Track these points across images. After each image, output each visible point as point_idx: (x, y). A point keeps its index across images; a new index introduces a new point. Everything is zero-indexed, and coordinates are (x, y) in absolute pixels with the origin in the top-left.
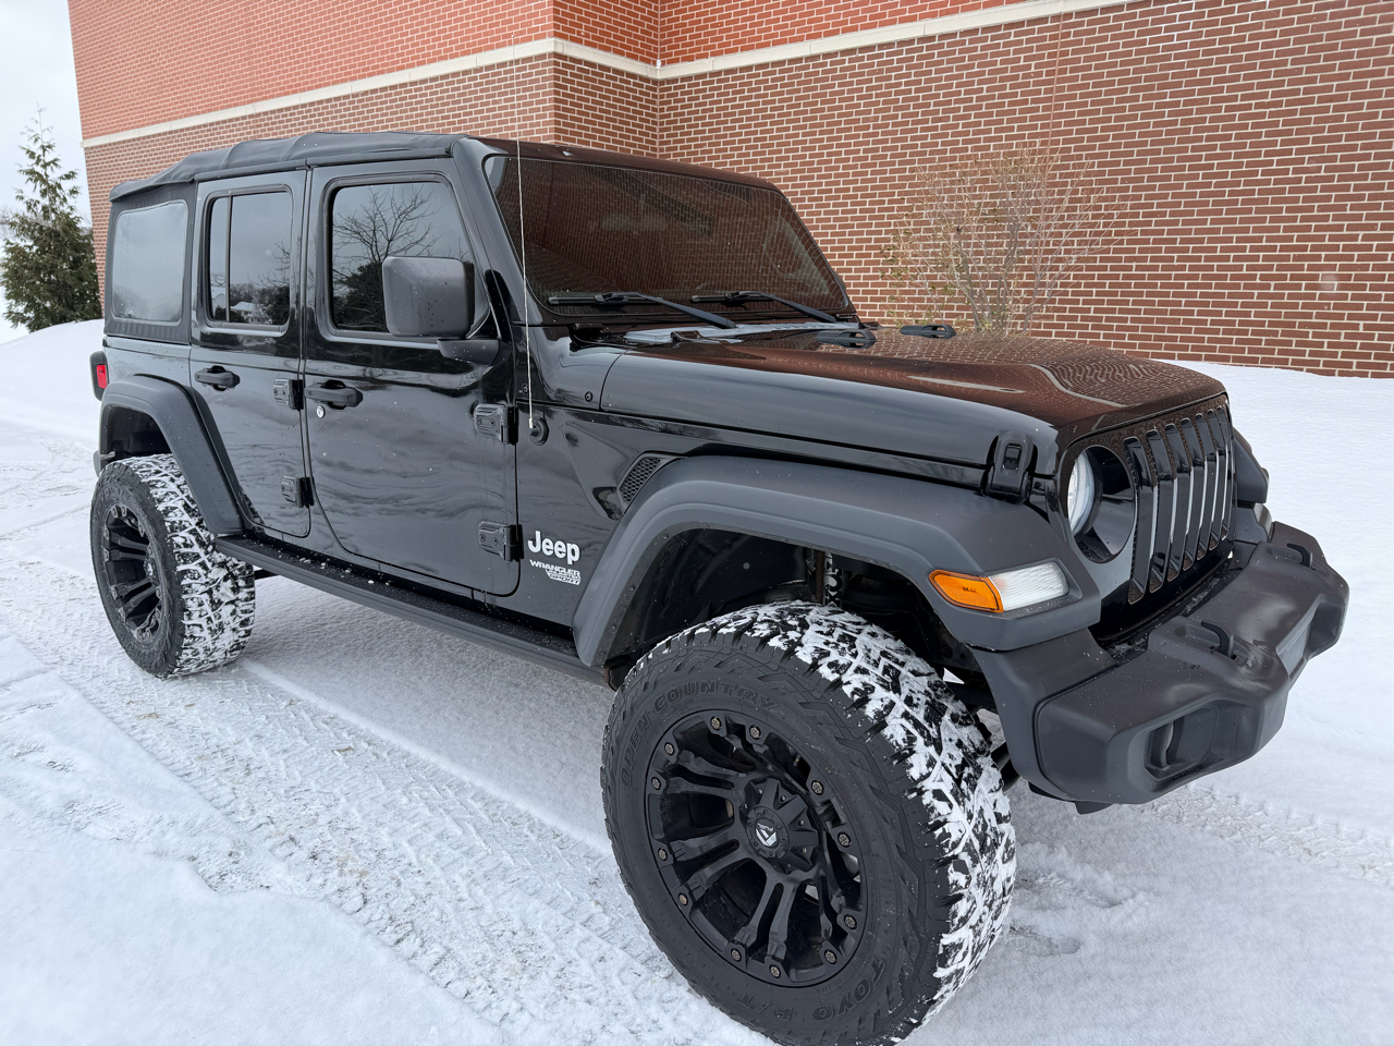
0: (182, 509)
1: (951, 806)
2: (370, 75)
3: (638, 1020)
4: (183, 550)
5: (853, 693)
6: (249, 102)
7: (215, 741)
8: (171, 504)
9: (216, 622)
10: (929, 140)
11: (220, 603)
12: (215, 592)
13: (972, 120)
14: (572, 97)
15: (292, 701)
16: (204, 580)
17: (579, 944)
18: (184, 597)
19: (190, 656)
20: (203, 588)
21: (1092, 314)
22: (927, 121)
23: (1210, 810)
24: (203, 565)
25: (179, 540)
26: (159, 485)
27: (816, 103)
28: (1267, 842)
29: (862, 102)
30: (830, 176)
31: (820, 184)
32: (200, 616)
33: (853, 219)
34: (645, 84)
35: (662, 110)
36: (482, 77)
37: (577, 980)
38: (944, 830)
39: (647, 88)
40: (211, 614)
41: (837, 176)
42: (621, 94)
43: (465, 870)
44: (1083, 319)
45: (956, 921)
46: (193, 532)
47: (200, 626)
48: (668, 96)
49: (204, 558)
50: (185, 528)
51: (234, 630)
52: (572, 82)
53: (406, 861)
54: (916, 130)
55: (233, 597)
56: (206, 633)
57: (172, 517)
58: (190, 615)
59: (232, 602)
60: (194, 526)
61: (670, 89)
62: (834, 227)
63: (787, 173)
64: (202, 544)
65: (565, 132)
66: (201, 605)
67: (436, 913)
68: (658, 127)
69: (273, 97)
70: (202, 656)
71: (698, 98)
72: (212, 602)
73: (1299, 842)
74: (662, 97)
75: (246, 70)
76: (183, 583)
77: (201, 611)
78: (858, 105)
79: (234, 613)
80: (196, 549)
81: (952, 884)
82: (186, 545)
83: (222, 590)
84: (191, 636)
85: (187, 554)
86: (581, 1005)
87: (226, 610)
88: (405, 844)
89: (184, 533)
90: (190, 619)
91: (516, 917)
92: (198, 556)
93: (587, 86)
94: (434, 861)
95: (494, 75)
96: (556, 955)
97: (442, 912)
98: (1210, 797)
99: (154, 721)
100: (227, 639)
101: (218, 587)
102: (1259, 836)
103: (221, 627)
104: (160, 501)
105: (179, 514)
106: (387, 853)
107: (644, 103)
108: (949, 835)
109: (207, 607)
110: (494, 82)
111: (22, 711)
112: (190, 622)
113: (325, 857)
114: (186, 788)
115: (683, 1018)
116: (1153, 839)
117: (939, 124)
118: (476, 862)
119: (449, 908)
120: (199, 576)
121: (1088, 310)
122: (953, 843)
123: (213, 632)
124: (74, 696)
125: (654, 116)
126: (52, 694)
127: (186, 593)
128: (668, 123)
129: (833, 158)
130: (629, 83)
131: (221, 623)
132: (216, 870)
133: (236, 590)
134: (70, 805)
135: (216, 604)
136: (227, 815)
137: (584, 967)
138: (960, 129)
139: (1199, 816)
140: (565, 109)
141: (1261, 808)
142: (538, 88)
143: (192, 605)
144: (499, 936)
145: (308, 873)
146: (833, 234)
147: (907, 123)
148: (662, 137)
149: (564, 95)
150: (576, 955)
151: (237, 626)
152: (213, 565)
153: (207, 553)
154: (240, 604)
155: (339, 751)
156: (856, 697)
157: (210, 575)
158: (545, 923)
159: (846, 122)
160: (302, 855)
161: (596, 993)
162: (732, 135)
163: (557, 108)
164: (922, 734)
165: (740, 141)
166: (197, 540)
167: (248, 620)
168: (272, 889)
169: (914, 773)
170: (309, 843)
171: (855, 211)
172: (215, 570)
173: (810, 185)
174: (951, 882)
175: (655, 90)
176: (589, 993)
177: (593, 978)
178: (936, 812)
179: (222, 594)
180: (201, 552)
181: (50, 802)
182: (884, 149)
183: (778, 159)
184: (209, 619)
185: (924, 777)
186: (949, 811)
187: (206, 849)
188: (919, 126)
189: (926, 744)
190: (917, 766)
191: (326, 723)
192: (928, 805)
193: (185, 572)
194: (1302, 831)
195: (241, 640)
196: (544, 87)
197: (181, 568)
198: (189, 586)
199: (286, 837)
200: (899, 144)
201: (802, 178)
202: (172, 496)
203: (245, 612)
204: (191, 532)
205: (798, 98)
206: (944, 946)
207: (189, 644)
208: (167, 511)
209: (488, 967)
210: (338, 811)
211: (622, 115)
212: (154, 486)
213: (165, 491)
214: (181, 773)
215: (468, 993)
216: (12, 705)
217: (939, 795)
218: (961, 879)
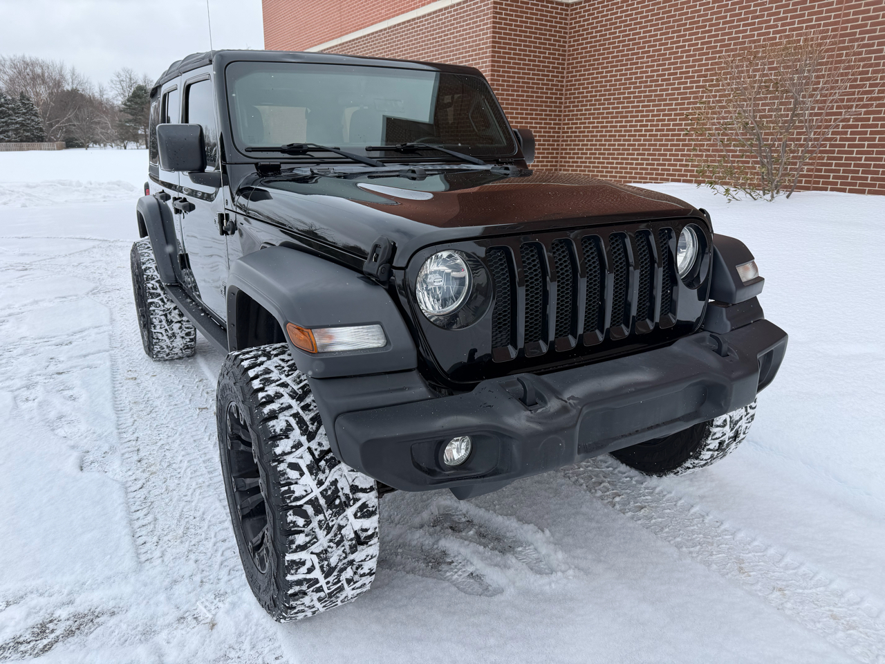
0: (155, 269)
1: (302, 474)
2: (398, 15)
3: (211, 577)
4: (152, 291)
5: (263, 398)
6: (340, 36)
7: (149, 395)
8: (149, 266)
9: (170, 332)
10: (748, 33)
11: (172, 322)
12: (168, 315)
13: (781, 15)
14: (506, 19)
15: (202, 379)
16: (163, 308)
17: (220, 530)
18: (151, 316)
19: (159, 350)
20: (161, 313)
21: (863, 162)
22: (748, 19)
23: (692, 528)
24: (162, 300)
25: (150, 285)
26: (147, 254)
27: (670, 11)
28: (714, 557)
29: (702, 8)
30: (676, 63)
31: (670, 69)
32: (161, 328)
33: (691, 93)
34: (560, 7)
35: (571, 24)
36: (455, 11)
37: (202, 548)
38: (290, 488)
39: (561, 9)
40: (167, 327)
41: (681, 63)
42: (541, 15)
43: (200, 481)
44: (855, 165)
45: (294, 546)
46: (158, 282)
47: (161, 333)
48: (576, 14)
49: (163, 296)
50: (154, 279)
51: (183, 337)
52: (506, 10)
53: (179, 471)
54: (739, 26)
55: (179, 319)
56: (165, 338)
57: (148, 273)
58: (155, 327)
59: (179, 322)
60: (159, 278)
61: (576, 9)
62: (677, 99)
63: (648, 62)
64: (162, 289)
65: (500, 43)
66: (161, 321)
67: (167, 500)
68: (567, 36)
69: (350, 32)
70: (167, 351)
71: (593, 14)
72: (167, 321)
73: (740, 561)
74: (572, 15)
75: (338, 17)
76: (151, 309)
77: (161, 325)
78: (700, 11)
79: (180, 328)
80: (159, 291)
81: (290, 523)
82: (153, 288)
83: (173, 315)
84: (157, 339)
85: (154, 293)
86: (191, 562)
87: (176, 326)
88: (186, 462)
89: (153, 282)
90: (155, 329)
91: (202, 510)
92: (159, 295)
93: (517, 11)
94: (192, 473)
95: (461, 8)
96: (203, 534)
97: (171, 500)
98: (701, 519)
99: (132, 381)
100: (179, 343)
101: (170, 313)
102: (712, 552)
103: (174, 335)
104: (144, 264)
105: (152, 271)
106: (174, 465)
107: (558, 20)
108: (293, 492)
109: (164, 323)
110: (460, 13)
111: (82, 369)
112: (155, 331)
113: (144, 462)
114: (114, 417)
115: (233, 581)
116: (624, 538)
117: (757, 20)
118: (210, 478)
119: (175, 500)
120: (160, 306)
121: (860, 159)
122: (296, 497)
123: (170, 338)
124: (108, 364)
125: (566, 28)
126: (99, 362)
127: (152, 314)
128: (574, 32)
129: (680, 50)
130: (548, 7)
131: (173, 333)
132: (91, 459)
133: (181, 315)
134: (60, 418)
135: (170, 322)
136: (120, 433)
137: (210, 544)
138: (772, 23)
139: (679, 530)
140: (500, 28)
141: (733, 534)
142: (484, 15)
143: (156, 322)
144: (186, 518)
145: (129, 468)
146: (676, 104)
147: (733, 21)
148: (570, 42)
149: (500, 18)
150: (213, 536)
151: (184, 335)
152: (168, 301)
153: (164, 294)
154: (184, 323)
155: (199, 409)
156: (264, 400)
157: (165, 306)
158: (214, 516)
159: (690, 24)
160: (136, 458)
161: (203, 558)
162: (614, 38)
163: (494, 27)
164: (300, 428)
165: (619, 42)
166: (160, 286)
167: (190, 332)
168: (107, 473)
169: (278, 451)
170: (142, 454)
171: (692, 87)
172: (169, 303)
173: (663, 70)
174: (289, 521)
175: (567, 10)
176: (202, 557)
177: (210, 550)
178: (286, 476)
179: (173, 317)
180: (162, 293)
181: (52, 415)
182: (715, 42)
183: (643, 53)
184: (166, 330)
185: (284, 454)
186: (299, 477)
187: (96, 448)
188: (742, 23)
189: (302, 434)
190: (283, 446)
191: (207, 393)
192: (280, 471)
193: (151, 303)
194: (750, 555)
195: (188, 344)
196: (487, 14)
197: (150, 301)
198: (154, 311)
199: (136, 449)
200: (727, 37)
201: (658, 66)
202: (151, 261)
203: (188, 328)
204: (157, 282)
205: (658, 9)
206: (288, 561)
207: (156, 343)
208: (146, 270)
209: (165, 533)
210: (171, 440)
211: (541, 29)
212: (143, 255)
213: (148, 258)
214: (119, 409)
215: (145, 543)
216: (79, 366)
217: (294, 466)
218: (301, 521)
